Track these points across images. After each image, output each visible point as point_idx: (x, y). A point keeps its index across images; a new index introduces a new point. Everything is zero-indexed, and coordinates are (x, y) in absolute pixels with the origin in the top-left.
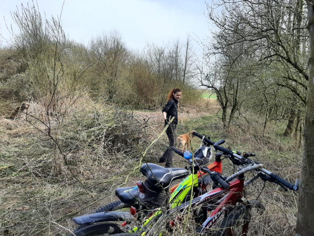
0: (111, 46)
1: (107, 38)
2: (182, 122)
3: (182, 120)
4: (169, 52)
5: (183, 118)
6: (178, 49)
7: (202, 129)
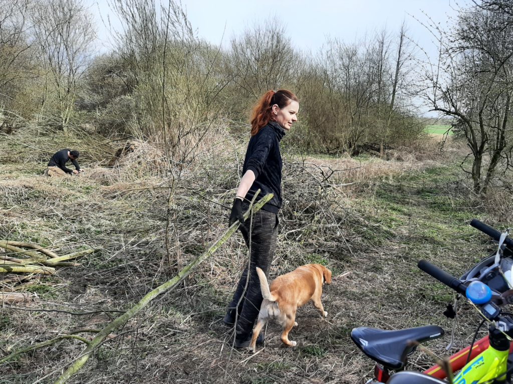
0: (267, 46)
1: (261, 32)
2: (391, 178)
3: (391, 174)
4: (365, 52)
5: (391, 171)
6: (384, 46)
7: (432, 193)
